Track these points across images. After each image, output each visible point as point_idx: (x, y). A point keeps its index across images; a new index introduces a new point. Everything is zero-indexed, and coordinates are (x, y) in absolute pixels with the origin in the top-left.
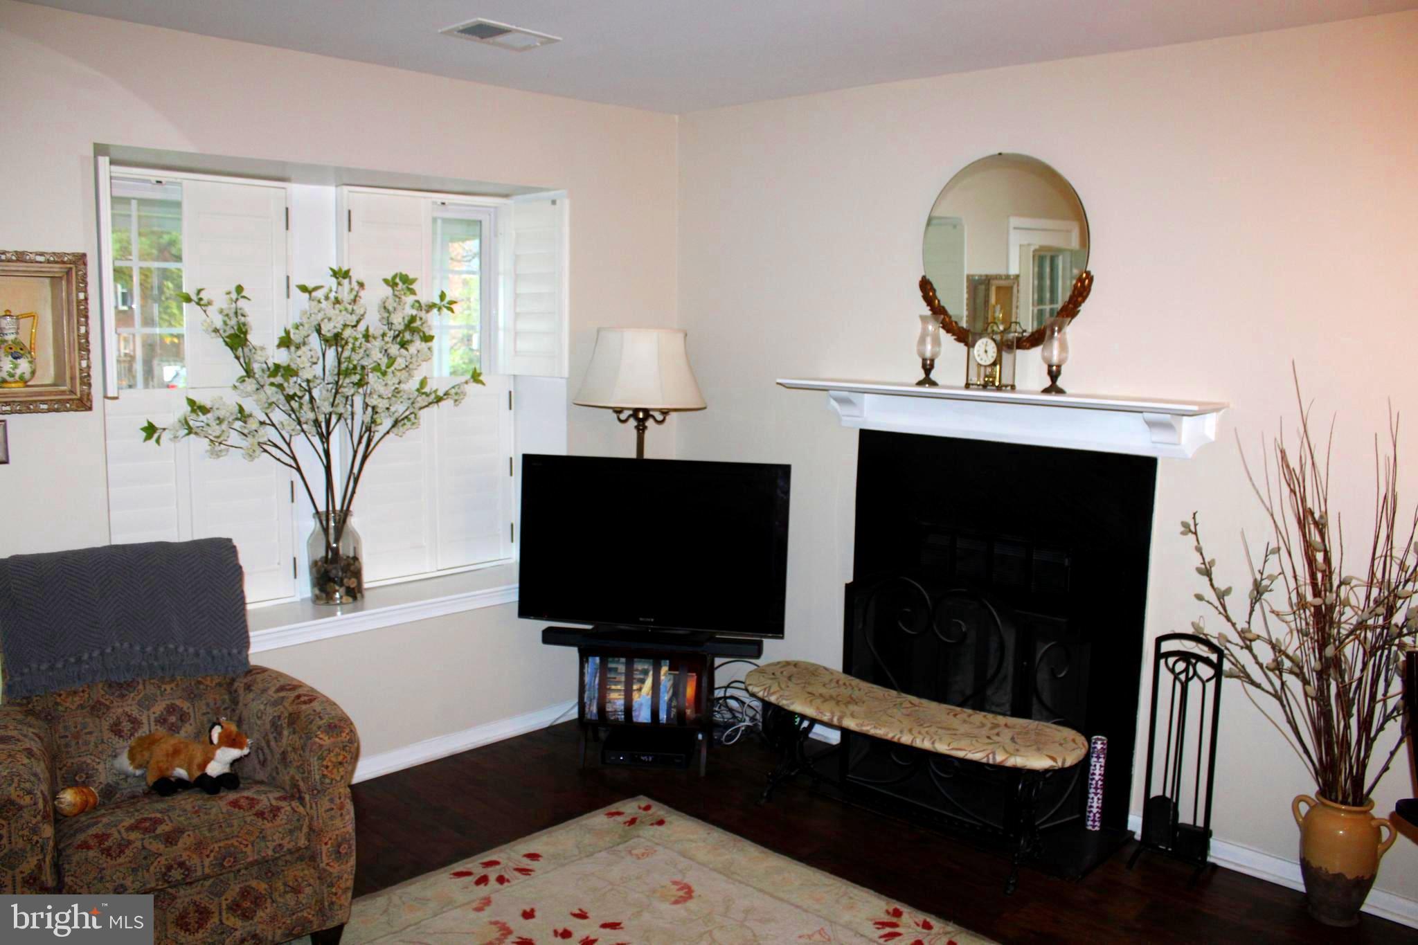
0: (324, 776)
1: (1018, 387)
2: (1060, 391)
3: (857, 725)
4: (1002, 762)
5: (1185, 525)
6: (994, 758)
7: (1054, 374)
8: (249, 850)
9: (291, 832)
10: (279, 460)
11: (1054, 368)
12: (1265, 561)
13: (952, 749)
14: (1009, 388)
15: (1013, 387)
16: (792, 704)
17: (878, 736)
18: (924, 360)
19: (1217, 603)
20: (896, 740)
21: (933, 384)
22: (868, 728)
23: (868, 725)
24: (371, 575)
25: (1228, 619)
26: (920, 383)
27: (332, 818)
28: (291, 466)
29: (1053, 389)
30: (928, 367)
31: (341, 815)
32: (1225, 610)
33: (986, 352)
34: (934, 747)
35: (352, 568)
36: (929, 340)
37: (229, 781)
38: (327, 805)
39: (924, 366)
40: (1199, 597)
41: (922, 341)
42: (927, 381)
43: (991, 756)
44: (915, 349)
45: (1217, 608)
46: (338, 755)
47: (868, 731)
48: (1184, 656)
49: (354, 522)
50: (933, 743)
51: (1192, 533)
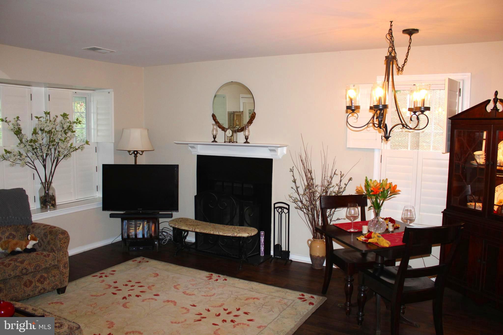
0: (61, 246)
1: (238, 142)
2: (249, 143)
3: (199, 230)
4: (236, 235)
6: (234, 235)
7: (247, 138)
8: (43, 265)
9: (53, 260)
10: (31, 167)
11: (247, 137)
13: (224, 234)
14: (236, 142)
15: (237, 142)
16: (182, 227)
17: (205, 233)
18: (214, 136)
20: (209, 233)
21: (216, 142)
22: (202, 231)
23: (202, 230)
24: (58, 201)
26: (213, 142)
27: (63, 257)
28: (34, 169)
29: (247, 142)
30: (215, 137)
31: (66, 256)
33: (229, 133)
34: (219, 234)
35: (53, 198)
36: (215, 130)
37: (33, 250)
38: (62, 254)
39: (214, 137)
41: (213, 131)
43: (233, 235)
44: (211, 132)
46: (64, 240)
47: (202, 232)
48: (280, 207)
49: (53, 185)
50: (219, 233)
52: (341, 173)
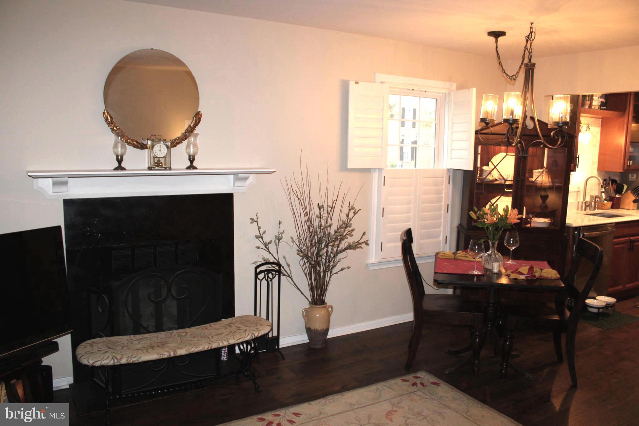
1: (172, 167)
2: (195, 168)
3: (186, 351)
4: (257, 336)
5: (252, 219)
6: (254, 335)
7: (192, 159)
11: (192, 157)
12: (279, 227)
13: (237, 340)
14: (168, 169)
15: (170, 169)
16: (140, 358)
17: (200, 351)
18: (117, 156)
19: (265, 248)
20: (209, 348)
21: (124, 169)
22: (193, 349)
23: (192, 348)
25: (270, 253)
26: (116, 169)
29: (191, 167)
30: (120, 160)
32: (268, 250)
33: (160, 151)
34: (229, 343)
39: (117, 160)
40: (258, 248)
41: (115, 146)
42: (120, 168)
43: (253, 336)
45: (265, 250)
47: (194, 351)
50: (228, 341)
51: (255, 221)
52: (350, 204)
